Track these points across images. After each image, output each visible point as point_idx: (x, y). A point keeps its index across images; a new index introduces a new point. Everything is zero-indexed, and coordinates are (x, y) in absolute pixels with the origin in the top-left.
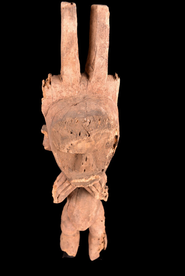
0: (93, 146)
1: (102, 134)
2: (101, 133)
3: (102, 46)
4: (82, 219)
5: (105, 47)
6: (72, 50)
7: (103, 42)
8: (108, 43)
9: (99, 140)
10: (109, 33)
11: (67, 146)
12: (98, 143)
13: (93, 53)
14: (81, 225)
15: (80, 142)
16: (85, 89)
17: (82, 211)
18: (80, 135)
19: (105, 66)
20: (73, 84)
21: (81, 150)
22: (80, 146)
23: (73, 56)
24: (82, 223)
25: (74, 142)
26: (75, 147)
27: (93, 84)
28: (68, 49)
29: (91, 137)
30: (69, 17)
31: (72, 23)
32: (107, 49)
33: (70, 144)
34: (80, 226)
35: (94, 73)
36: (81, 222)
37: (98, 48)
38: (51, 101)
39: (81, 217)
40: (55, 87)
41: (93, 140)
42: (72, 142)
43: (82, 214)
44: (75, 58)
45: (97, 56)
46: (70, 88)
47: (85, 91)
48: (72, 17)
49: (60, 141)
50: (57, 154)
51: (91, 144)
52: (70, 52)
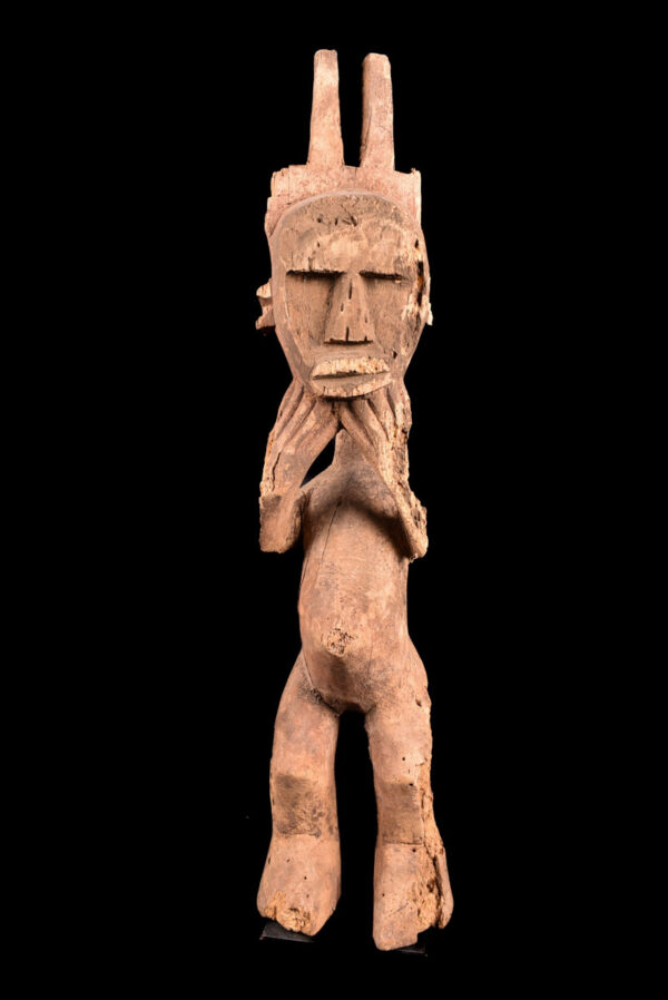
0: (365, 252)
1: (384, 228)
2: (382, 224)
3: (381, 110)
4: (344, 593)
5: (386, 112)
6: (329, 112)
7: (381, 103)
8: (391, 106)
9: (376, 240)
10: (391, 92)
11: (309, 252)
12: (376, 247)
13: (366, 121)
14: (339, 617)
15: (336, 238)
16: (352, 179)
17: (342, 565)
18: (336, 223)
19: (388, 143)
20: (330, 169)
21: (338, 259)
22: (335, 248)
23: (331, 121)
24: (343, 608)
25: (324, 239)
26: (325, 252)
27: (366, 171)
28: (323, 110)
29: (360, 228)
30: (326, 65)
31: (331, 73)
32: (391, 116)
33: (315, 244)
34: (336, 620)
35: (368, 151)
36: (340, 604)
37: (374, 112)
38: (284, 201)
39: (340, 586)
40: (295, 174)
41: (364, 235)
42: (320, 239)
43: (343, 574)
44: (334, 124)
45: (373, 124)
46: (324, 177)
47: (351, 182)
48: (330, 65)
49: (295, 247)
50: (287, 290)
51: (360, 248)
52: (325, 115)
